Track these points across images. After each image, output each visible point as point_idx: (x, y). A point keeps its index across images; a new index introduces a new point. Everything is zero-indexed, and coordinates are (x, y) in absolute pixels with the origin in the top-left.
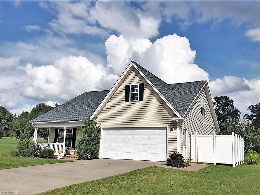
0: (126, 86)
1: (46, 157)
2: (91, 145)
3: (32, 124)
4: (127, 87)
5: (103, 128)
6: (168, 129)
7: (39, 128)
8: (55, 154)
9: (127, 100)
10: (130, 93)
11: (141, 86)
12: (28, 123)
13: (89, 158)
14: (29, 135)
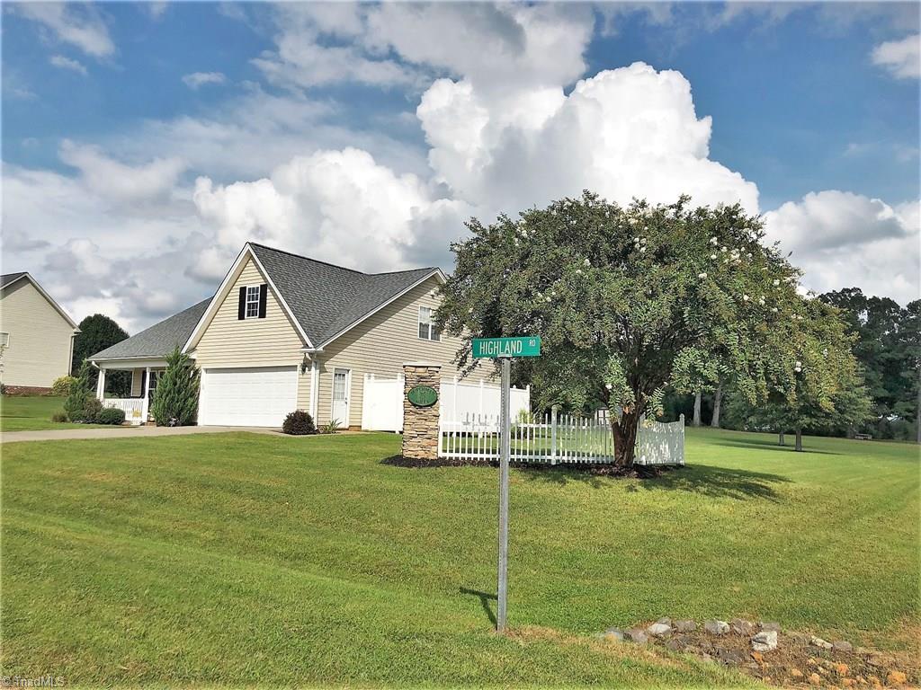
0: (241, 288)
1: (108, 423)
2: (176, 400)
3: (93, 363)
4: (243, 290)
5: (206, 370)
6: (299, 368)
7: (108, 371)
8: (127, 419)
9: (241, 317)
10: (247, 302)
11: (264, 288)
12: (86, 360)
13: (173, 423)
14: (88, 384)
